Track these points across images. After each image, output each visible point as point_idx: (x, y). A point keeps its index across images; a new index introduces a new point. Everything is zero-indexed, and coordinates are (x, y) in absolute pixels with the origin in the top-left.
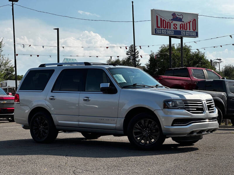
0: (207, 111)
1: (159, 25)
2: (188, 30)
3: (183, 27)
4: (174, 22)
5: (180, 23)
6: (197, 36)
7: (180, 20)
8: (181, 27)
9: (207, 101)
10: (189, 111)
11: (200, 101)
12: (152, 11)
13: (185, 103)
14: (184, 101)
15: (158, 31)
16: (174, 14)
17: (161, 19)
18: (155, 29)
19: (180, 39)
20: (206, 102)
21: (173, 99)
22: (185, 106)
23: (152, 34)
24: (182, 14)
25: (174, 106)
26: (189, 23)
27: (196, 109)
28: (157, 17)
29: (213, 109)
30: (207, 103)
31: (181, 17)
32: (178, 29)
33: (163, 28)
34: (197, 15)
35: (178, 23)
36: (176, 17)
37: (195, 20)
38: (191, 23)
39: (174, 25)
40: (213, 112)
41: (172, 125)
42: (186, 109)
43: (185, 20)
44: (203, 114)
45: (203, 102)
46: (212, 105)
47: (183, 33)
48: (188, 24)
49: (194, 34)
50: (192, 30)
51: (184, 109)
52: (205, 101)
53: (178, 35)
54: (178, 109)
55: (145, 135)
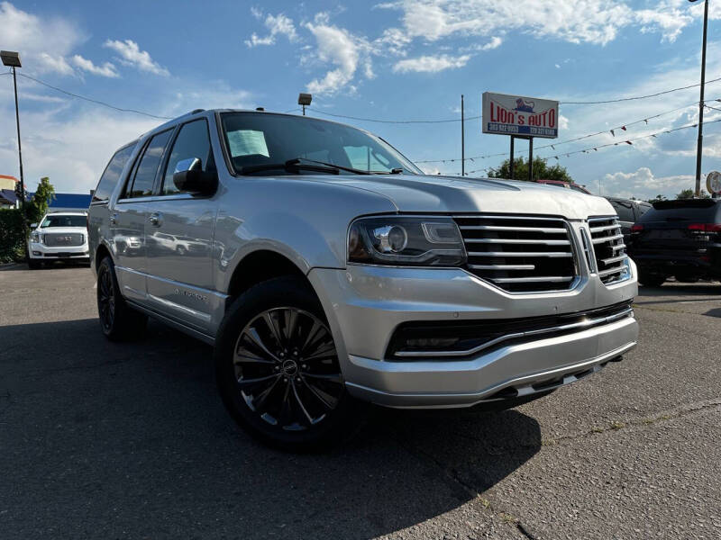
0: (595, 276)
1: (495, 118)
2: (542, 125)
3: (534, 120)
4: (520, 113)
5: (529, 114)
6: (556, 134)
7: (530, 110)
8: (530, 121)
9: (592, 225)
10: (487, 275)
11: (560, 225)
12: (484, 95)
13: (466, 234)
14: (461, 222)
15: (493, 127)
16: (519, 101)
17: (498, 108)
18: (489, 124)
19: (528, 141)
20: (589, 231)
21: (400, 213)
22: (469, 250)
23: (484, 132)
24: (533, 101)
25: (407, 251)
26: (544, 115)
27: (532, 267)
28: (492, 104)
29: (617, 264)
30: (594, 235)
31: (531, 105)
32: (526, 124)
33: (500, 122)
34: (557, 103)
35: (527, 115)
36: (522, 105)
37: (553, 110)
38: (547, 116)
39: (519, 117)
40: (617, 275)
41: (390, 356)
42: (475, 267)
43: (538, 110)
44: (572, 293)
45: (576, 227)
46: (616, 242)
47: (534, 130)
48: (542, 117)
49: (552, 132)
50: (547, 126)
51: (466, 264)
52: (586, 226)
53: (525, 133)
54: (426, 264)
55: (286, 380)
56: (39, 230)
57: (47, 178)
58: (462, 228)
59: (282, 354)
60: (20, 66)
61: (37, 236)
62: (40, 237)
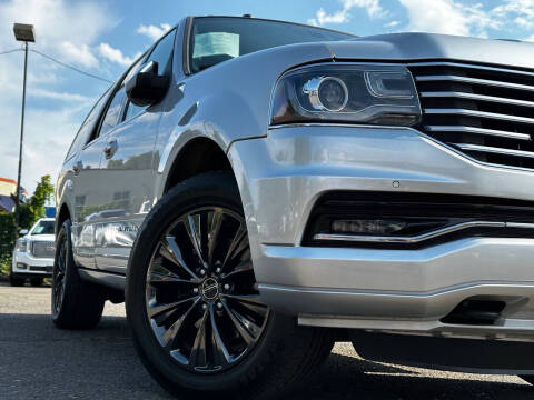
10: (450, 140)
14: (416, 71)
21: (337, 61)
41: (308, 241)
51: (421, 124)
55: (205, 306)
56: (29, 237)
57: (48, 177)
58: (419, 78)
59: (203, 272)
60: (33, 41)
61: (25, 244)
62: (28, 245)
